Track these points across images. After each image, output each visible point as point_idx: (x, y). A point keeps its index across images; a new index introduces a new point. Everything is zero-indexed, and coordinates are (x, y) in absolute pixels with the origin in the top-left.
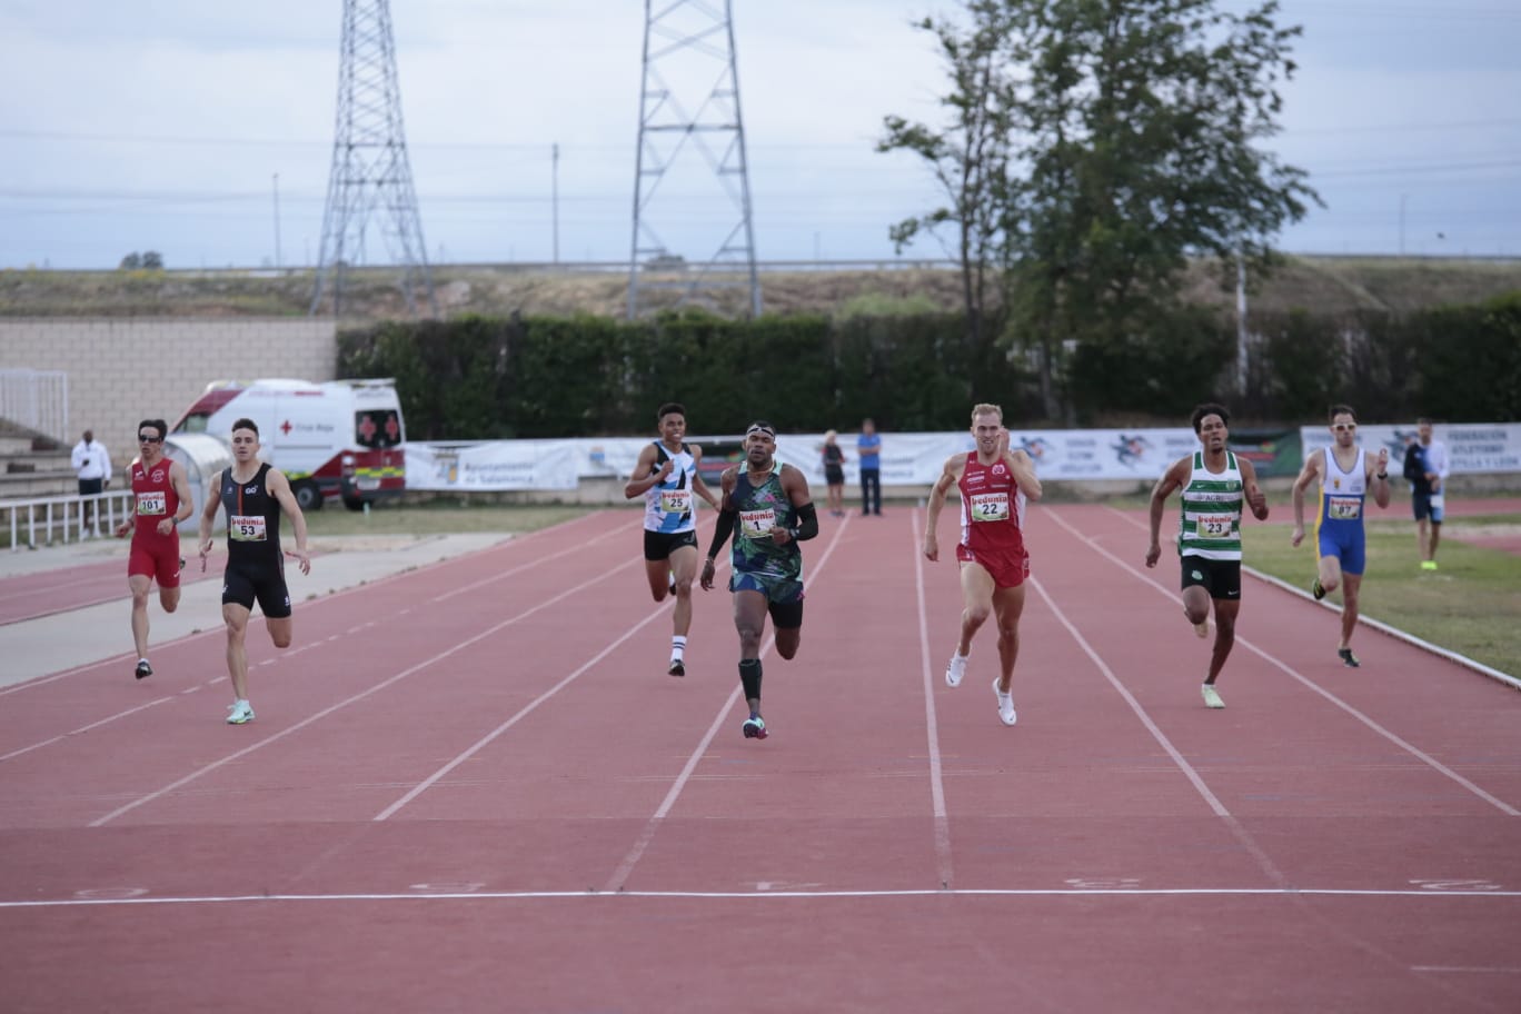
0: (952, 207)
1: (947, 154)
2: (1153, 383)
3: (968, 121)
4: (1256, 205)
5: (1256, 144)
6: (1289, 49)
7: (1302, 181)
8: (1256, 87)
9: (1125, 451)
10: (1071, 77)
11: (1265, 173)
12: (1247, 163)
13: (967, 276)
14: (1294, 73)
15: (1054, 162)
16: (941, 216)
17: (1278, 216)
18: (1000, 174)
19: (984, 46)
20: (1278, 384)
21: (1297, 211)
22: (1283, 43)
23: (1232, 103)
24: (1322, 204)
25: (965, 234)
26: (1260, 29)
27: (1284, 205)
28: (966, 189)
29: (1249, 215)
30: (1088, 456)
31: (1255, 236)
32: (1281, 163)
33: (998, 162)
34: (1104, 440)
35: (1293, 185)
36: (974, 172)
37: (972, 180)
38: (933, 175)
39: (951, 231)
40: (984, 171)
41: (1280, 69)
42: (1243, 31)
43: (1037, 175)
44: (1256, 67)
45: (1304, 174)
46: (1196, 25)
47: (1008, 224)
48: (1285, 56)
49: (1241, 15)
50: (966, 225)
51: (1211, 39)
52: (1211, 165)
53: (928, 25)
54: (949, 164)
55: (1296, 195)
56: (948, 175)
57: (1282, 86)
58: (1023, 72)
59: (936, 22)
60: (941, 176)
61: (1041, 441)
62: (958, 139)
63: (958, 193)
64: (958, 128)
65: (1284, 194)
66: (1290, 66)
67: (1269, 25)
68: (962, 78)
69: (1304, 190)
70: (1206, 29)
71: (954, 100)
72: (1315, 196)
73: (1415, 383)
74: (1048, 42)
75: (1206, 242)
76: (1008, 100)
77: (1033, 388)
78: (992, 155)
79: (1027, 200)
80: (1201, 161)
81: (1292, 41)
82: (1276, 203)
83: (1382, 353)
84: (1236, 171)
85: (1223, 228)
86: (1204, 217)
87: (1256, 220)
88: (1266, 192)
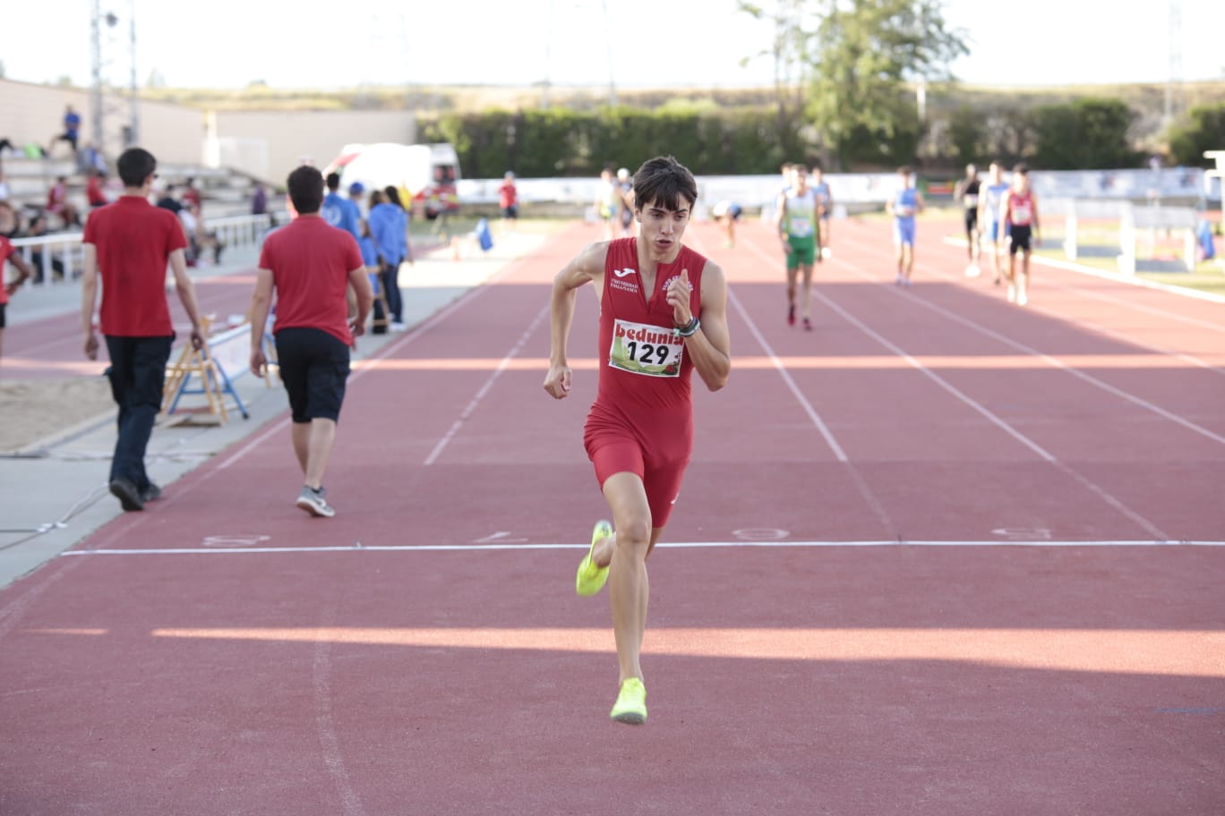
0: (770, 48)
1: (766, 17)
2: (886, 148)
4: (943, 47)
5: (944, 13)
11: (947, 28)
12: (939, 25)
13: (778, 88)
15: (831, 21)
16: (764, 52)
17: (954, 55)
18: (797, 29)
20: (954, 149)
21: (966, 50)
25: (777, 63)
27: (957, 46)
28: (778, 37)
29: (937, 52)
31: (940, 65)
33: (796, 21)
35: (966, 35)
36: (782, 28)
37: (781, 32)
39: (771, 58)
40: (788, 28)
43: (821, 28)
50: (778, 57)
52: (918, 24)
55: (966, 41)
62: (773, 8)
63: (774, 39)
73: (1030, 150)
75: (913, 68)
77: (816, 151)
78: (793, 18)
79: (813, 44)
80: (913, 23)
82: (956, 47)
83: (1011, 131)
84: (933, 28)
85: (925, 60)
86: (915, 54)
87: (943, 56)
88: (950, 40)
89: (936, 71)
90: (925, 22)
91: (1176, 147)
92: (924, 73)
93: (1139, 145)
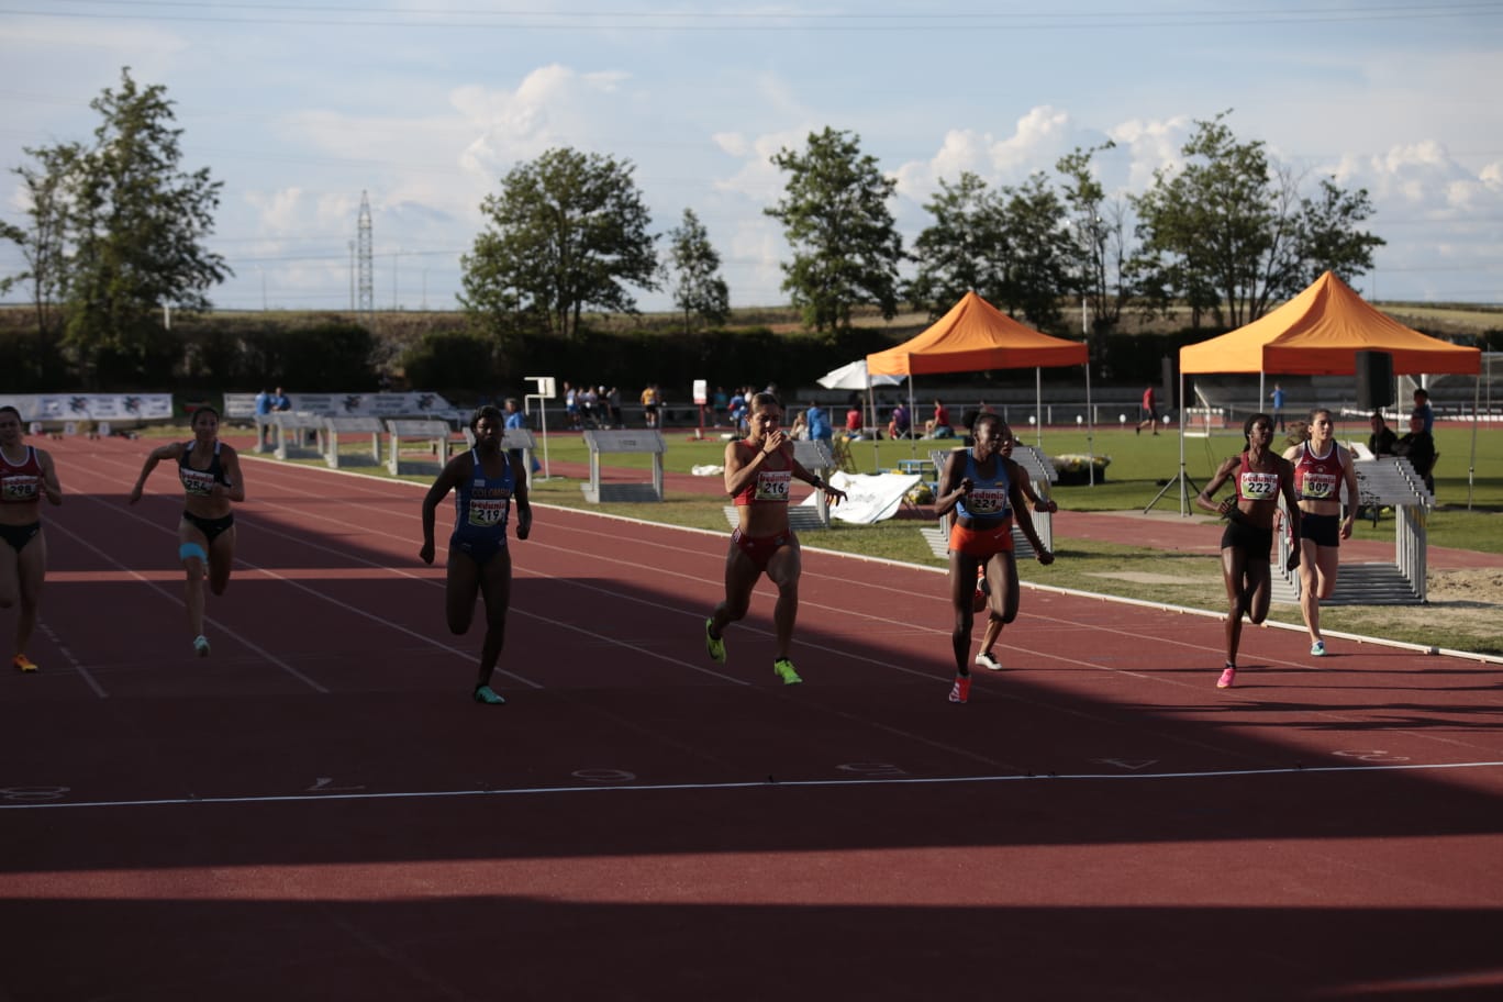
0: (30, 270)
1: (28, 242)
2: (140, 369)
3: (41, 225)
4: (195, 274)
5: (197, 241)
6: (217, 193)
7: (223, 262)
8: (199, 212)
9: (130, 405)
10: (98, 202)
11: (201, 255)
12: (193, 251)
13: (39, 309)
14: (218, 206)
15: (89, 247)
16: (25, 276)
17: (209, 282)
18: (58, 254)
19: (50, 185)
20: (206, 371)
21: (220, 278)
22: (215, 190)
23: (184, 221)
24: (233, 275)
25: (38, 286)
26: (201, 181)
27: (212, 272)
28: (39, 261)
29: (190, 278)
30: (109, 407)
31: (194, 291)
32: (211, 252)
33: (57, 247)
34: (118, 401)
35: (218, 263)
36: (43, 253)
37: (42, 256)
38: (21, 253)
39: (30, 283)
40: (49, 253)
41: (211, 203)
42: (192, 182)
43: (79, 253)
44: (199, 202)
45: (221, 258)
46: (168, 178)
47: (63, 281)
48: (214, 197)
49: (191, 172)
50: (39, 281)
51: (177, 185)
52: (173, 252)
53: (20, 171)
54: (29, 247)
55: (219, 269)
56: (30, 253)
57: (210, 212)
58: (71, 199)
59: (24, 169)
60: (25, 253)
61: (84, 399)
62: (34, 234)
63: (35, 263)
64: (35, 228)
65: (212, 269)
66: (216, 202)
67: (206, 179)
68: (38, 200)
69: (224, 267)
70: (172, 181)
71: (32, 212)
72: (229, 270)
73: (279, 371)
74: (85, 182)
75: (169, 294)
76: (64, 214)
77: (76, 371)
78: (54, 244)
79: (73, 268)
80: (168, 251)
81: (218, 189)
82: (208, 274)
83: (262, 355)
84: (186, 256)
85: (179, 287)
86: (170, 280)
87: (196, 282)
88: (202, 267)
89: (190, 296)
90: (178, 251)
91: (411, 369)
92: (178, 299)
93: (379, 368)
